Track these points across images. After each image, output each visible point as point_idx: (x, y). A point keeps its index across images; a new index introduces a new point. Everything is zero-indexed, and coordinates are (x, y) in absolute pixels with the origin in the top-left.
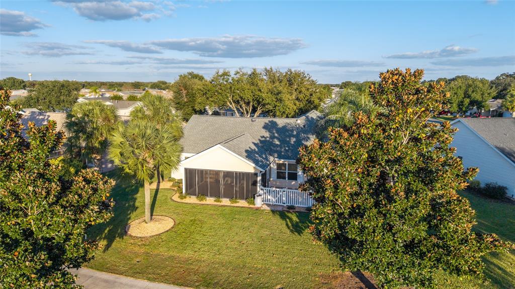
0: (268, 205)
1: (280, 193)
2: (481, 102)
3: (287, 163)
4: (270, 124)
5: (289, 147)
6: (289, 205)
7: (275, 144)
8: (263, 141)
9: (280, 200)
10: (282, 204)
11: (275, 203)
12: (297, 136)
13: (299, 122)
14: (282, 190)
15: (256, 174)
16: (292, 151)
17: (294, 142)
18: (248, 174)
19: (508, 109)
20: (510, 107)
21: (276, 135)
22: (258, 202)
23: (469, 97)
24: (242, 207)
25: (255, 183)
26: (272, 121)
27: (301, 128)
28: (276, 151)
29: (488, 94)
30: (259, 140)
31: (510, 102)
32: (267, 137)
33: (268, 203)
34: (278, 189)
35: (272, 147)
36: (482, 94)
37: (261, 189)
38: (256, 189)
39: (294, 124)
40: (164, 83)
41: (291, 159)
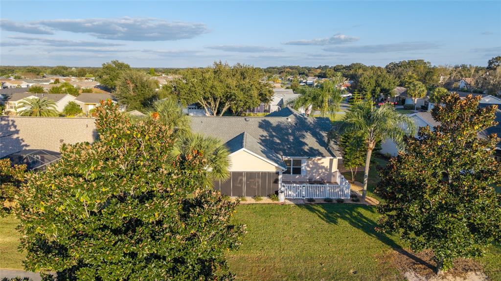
0: (290, 200)
1: (300, 189)
2: (389, 90)
3: (292, 159)
4: (264, 123)
5: (290, 145)
6: (308, 197)
7: (276, 142)
8: (264, 140)
9: (300, 194)
10: (301, 198)
11: (296, 198)
12: (293, 134)
13: (290, 120)
14: (302, 185)
15: (278, 173)
16: (294, 148)
17: (293, 139)
18: (269, 173)
19: (412, 96)
20: (414, 95)
21: (274, 134)
22: (282, 198)
23: (379, 85)
24: (268, 204)
25: (276, 181)
26: (265, 120)
27: (294, 126)
28: (280, 150)
29: (394, 83)
30: (260, 139)
31: (413, 90)
32: (266, 136)
33: (289, 198)
34: (298, 185)
35: (274, 145)
36: (389, 83)
37: (283, 186)
38: (278, 186)
39: (286, 123)
40: (66, 68)
41: (296, 156)
